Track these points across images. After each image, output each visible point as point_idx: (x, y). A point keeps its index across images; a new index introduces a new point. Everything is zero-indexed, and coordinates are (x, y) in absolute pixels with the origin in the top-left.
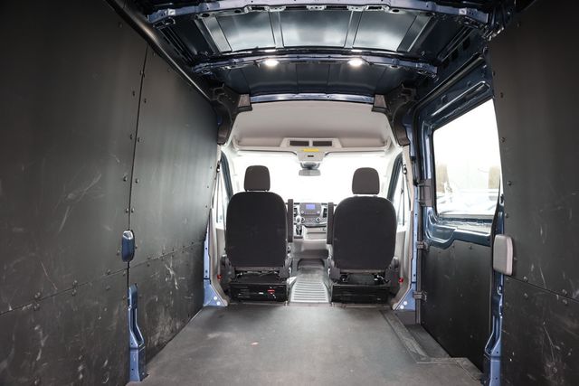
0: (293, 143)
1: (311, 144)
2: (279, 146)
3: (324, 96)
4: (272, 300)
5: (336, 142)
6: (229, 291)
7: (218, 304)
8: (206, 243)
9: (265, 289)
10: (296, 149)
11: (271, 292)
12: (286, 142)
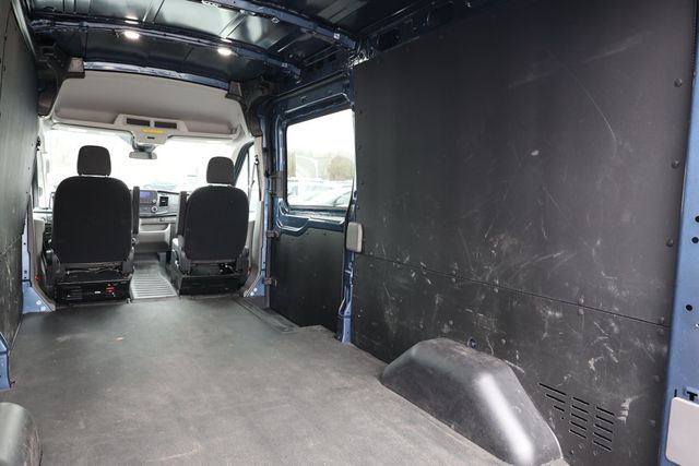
0: (130, 122)
1: (152, 124)
2: (112, 122)
3: (174, 74)
4: (111, 299)
5: (181, 124)
6: (55, 292)
7: (43, 309)
8: (24, 238)
9: (102, 287)
10: (133, 128)
11: (110, 290)
12: (121, 119)
